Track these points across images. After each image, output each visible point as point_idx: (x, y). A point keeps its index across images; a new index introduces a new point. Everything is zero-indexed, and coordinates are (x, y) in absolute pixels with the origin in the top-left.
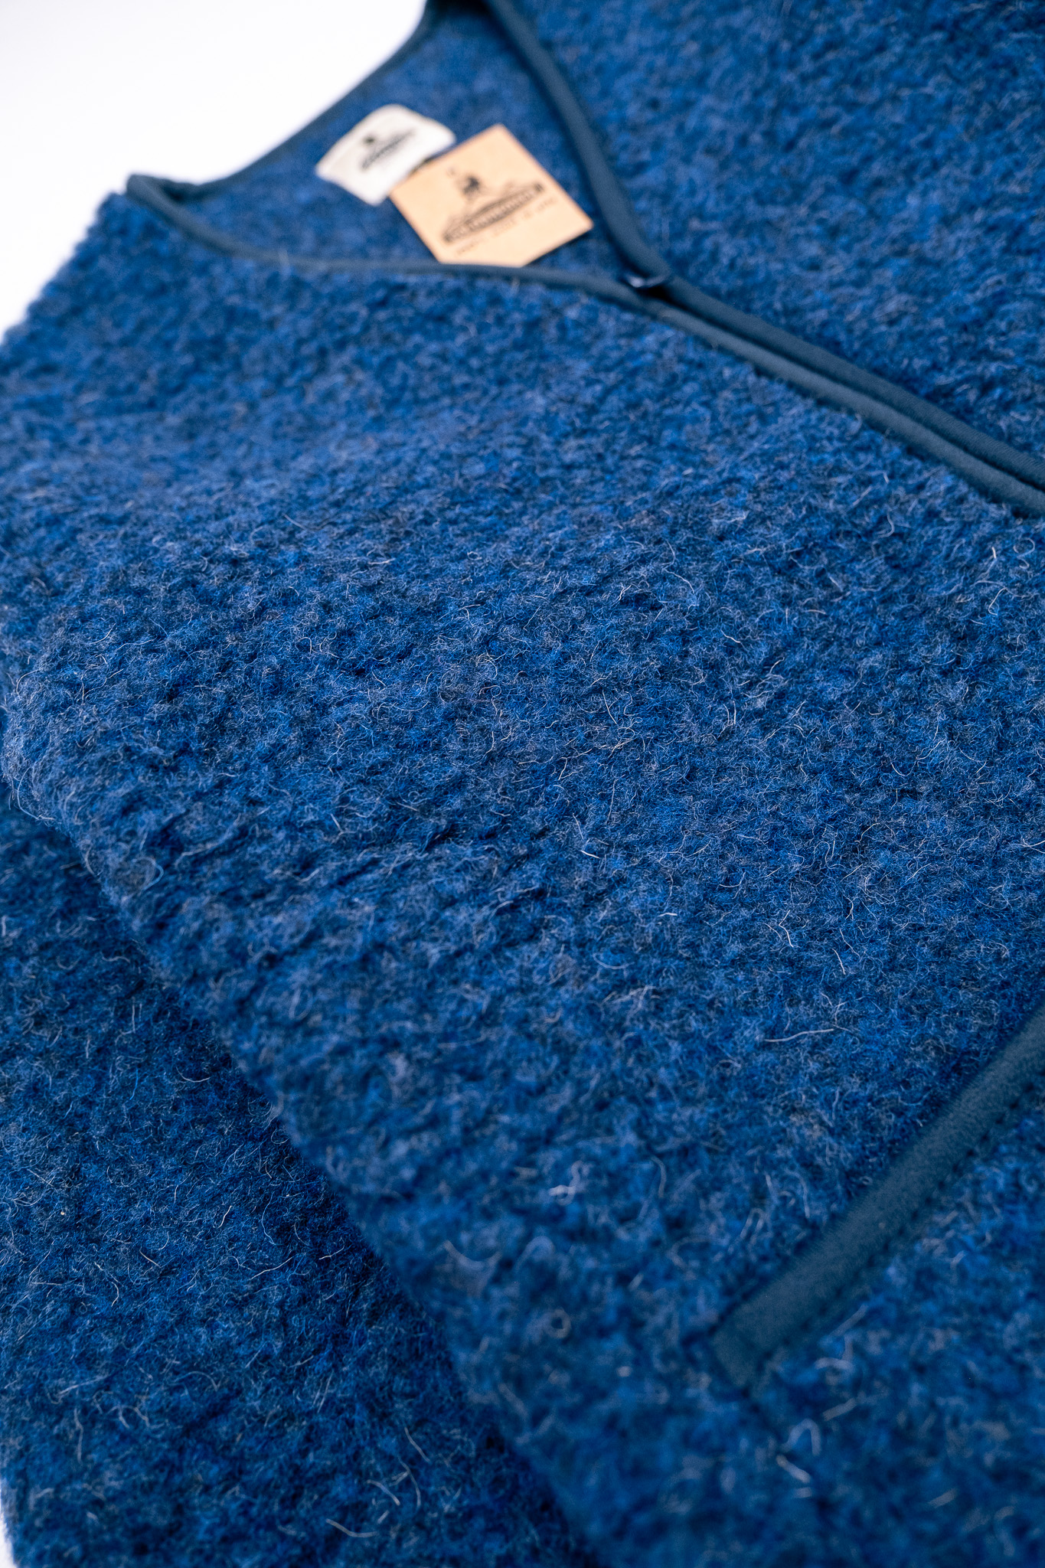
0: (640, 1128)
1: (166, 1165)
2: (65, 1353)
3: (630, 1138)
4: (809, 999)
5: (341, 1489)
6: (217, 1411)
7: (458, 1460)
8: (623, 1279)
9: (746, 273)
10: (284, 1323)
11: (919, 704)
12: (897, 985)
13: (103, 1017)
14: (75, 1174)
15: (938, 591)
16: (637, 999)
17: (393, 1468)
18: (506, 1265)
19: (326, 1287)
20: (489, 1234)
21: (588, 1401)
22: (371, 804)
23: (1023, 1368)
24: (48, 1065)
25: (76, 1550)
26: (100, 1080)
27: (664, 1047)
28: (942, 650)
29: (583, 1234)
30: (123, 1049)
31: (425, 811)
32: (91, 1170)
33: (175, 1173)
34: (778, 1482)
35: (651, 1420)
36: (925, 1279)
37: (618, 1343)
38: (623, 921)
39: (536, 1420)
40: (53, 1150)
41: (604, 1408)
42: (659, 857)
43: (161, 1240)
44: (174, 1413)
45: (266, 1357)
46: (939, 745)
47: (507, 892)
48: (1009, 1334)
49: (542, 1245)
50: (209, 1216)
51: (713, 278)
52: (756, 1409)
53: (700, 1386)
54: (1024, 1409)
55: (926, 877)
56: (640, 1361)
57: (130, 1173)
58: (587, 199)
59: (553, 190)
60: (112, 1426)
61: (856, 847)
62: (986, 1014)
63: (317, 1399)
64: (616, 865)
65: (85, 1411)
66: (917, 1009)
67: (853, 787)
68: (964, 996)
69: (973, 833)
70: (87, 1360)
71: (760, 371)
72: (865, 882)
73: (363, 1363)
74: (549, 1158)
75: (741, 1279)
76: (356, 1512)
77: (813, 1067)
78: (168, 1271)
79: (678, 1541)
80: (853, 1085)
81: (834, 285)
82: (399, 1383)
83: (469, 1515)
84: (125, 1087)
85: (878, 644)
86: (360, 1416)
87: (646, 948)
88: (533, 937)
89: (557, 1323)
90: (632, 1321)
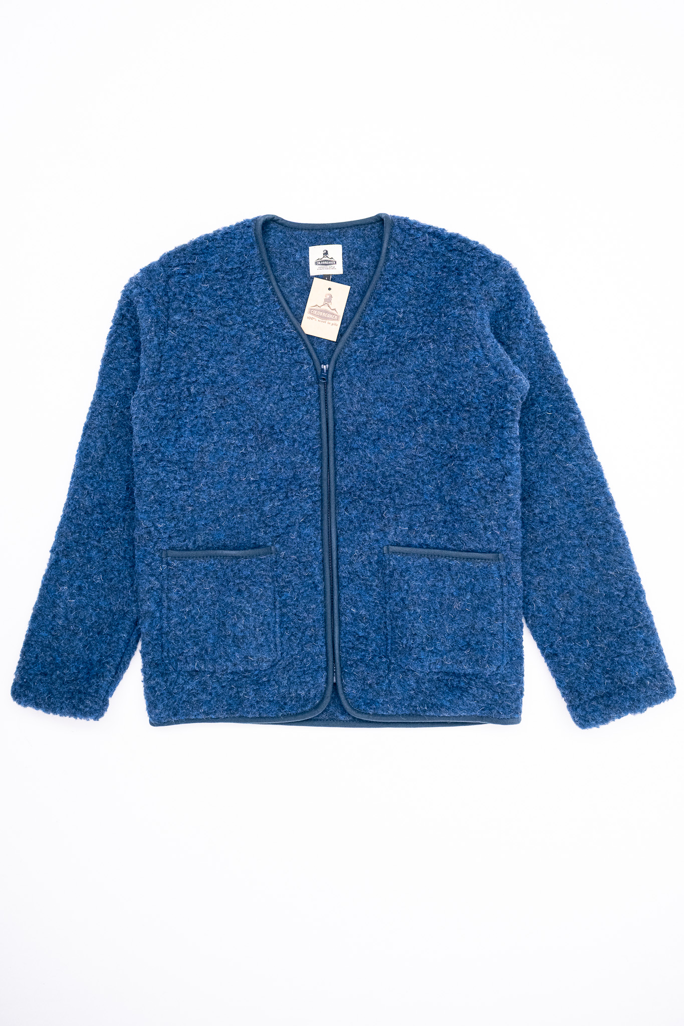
0: (175, 525)
1: (118, 464)
2: (90, 482)
3: (173, 525)
4: (215, 524)
5: (113, 525)
6: (104, 504)
7: (129, 534)
8: (159, 538)
9: (341, 392)
10: (120, 500)
11: (271, 500)
12: (228, 532)
13: (123, 432)
14: (104, 455)
15: (293, 487)
16: (190, 509)
17: (121, 527)
18: (147, 527)
19: (128, 500)
20: (148, 523)
21: (145, 546)
22: (176, 457)
23: (194, 580)
24: (110, 433)
25: (77, 507)
26: (117, 442)
27: (188, 517)
28: (281, 497)
29: (159, 531)
30: (123, 440)
31: (183, 463)
32: (107, 456)
33: (118, 466)
34: (158, 568)
35: (150, 553)
36: (192, 564)
37: (152, 544)
38: (198, 497)
39: (138, 543)
40: (103, 449)
41: (146, 548)
42: (213, 491)
43: (110, 475)
44: (99, 501)
45: (115, 503)
46: (266, 509)
47: (185, 483)
48: (197, 576)
49: (153, 529)
50: (119, 477)
51: (336, 385)
52: (162, 560)
53: (157, 554)
54: (190, 582)
55: (247, 522)
56: (154, 547)
57: (112, 461)
58: (340, 335)
59: (339, 323)
60: (91, 497)
61: (242, 510)
62: (234, 544)
63: (118, 513)
64: (205, 488)
65: (88, 491)
66: (228, 536)
67: (250, 502)
68: (234, 540)
69: (258, 523)
70: (92, 485)
71: (319, 417)
72: (239, 516)
73: (126, 514)
74: (161, 520)
75: (173, 548)
76: (113, 529)
77: (207, 532)
78: (109, 481)
79: (143, 564)
80: (210, 538)
81: (350, 411)
82: (129, 520)
83: (126, 540)
84: (120, 446)
85: (277, 486)
86: (121, 519)
87: (198, 503)
88: (184, 491)
89: (148, 537)
90: (156, 543)
